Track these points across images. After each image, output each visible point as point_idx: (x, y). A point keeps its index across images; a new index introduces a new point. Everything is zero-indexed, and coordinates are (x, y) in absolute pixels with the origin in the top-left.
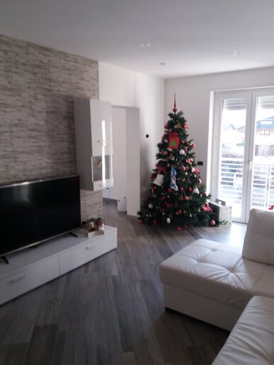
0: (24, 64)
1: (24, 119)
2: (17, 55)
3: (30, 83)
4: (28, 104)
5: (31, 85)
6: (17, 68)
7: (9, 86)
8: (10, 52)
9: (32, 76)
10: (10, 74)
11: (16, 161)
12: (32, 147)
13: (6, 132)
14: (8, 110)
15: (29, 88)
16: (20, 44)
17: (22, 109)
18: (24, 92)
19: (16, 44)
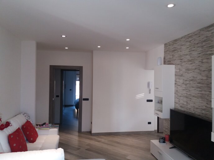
0: (197, 44)
1: (195, 76)
2: (195, 40)
3: (200, 54)
4: (198, 67)
5: (200, 55)
6: (194, 47)
7: (190, 59)
8: (192, 40)
9: (201, 49)
10: (191, 52)
11: (190, 101)
12: (198, 93)
13: (188, 84)
14: (189, 72)
15: (199, 57)
16: (196, 33)
17: (196, 70)
18: (197, 60)
19: (194, 34)
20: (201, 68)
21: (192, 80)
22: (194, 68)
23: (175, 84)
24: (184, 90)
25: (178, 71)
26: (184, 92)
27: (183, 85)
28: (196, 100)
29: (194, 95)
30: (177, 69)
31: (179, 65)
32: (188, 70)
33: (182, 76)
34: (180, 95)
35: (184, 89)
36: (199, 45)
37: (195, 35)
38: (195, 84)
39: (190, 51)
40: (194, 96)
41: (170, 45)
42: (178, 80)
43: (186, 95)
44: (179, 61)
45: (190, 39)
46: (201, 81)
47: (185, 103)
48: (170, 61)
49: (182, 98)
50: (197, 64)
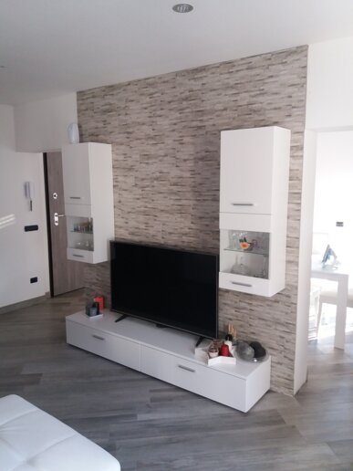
1: (165, 171)
2: (162, 94)
9: (177, 115)
10: (154, 119)
11: (155, 220)
12: (173, 205)
16: (166, 79)
17: (165, 158)
18: (168, 136)
19: (162, 80)
20: (178, 155)
21: (157, 179)
22: (161, 153)
23: (114, 186)
24: (138, 199)
25: (122, 158)
26: (139, 203)
27: (135, 188)
28: (168, 217)
29: (163, 208)
30: (117, 154)
31: (122, 144)
32: (147, 156)
33: (131, 169)
34: (129, 210)
35: (138, 197)
36: (174, 105)
37: (164, 82)
38: (164, 185)
39: (150, 117)
40: (162, 211)
41: (94, 97)
42: (120, 179)
43: (142, 209)
44: (121, 135)
45: (151, 90)
46: (180, 180)
47: (143, 226)
48: (97, 136)
49: (134, 216)
50: (168, 145)
